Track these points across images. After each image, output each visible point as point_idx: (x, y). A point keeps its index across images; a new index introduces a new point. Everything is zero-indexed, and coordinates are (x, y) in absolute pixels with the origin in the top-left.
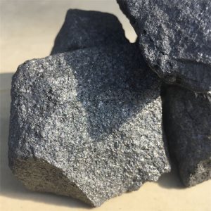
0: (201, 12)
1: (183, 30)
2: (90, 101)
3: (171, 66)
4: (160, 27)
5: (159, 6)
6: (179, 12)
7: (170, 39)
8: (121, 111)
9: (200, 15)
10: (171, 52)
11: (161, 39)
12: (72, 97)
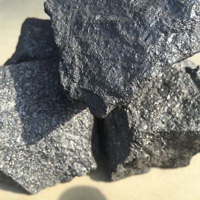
0: (104, 49)
1: (89, 63)
2: (25, 111)
3: (78, 93)
4: (73, 58)
5: (76, 38)
6: (88, 46)
7: (80, 69)
8: (52, 120)
9: (103, 52)
10: (79, 81)
11: (73, 69)
12: (10, 107)
